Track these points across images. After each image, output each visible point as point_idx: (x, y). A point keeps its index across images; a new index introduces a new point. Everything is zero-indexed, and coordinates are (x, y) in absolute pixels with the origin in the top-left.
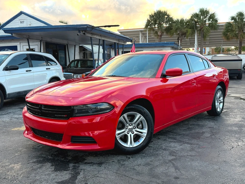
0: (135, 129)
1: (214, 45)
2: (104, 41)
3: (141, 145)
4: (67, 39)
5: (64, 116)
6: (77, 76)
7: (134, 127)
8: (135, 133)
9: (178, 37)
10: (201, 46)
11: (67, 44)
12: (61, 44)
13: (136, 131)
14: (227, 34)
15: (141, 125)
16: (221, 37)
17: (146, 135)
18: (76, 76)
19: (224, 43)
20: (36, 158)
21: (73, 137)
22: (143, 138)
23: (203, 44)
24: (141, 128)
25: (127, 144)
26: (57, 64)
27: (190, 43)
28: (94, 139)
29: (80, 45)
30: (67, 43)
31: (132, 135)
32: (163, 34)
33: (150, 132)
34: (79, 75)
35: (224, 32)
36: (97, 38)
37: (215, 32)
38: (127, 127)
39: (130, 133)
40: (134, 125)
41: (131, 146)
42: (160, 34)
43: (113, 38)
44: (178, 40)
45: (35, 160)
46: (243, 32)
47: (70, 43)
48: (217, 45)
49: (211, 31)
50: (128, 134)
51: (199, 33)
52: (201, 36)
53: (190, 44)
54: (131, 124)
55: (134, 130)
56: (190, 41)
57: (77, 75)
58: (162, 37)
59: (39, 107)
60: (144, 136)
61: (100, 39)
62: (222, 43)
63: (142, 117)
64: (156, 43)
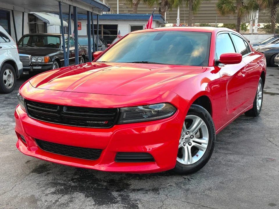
0: (193, 139)
1: (197, 21)
2: (75, 8)
3: (201, 161)
4: (13, 4)
5: (102, 122)
6: (37, 59)
7: (192, 136)
8: (193, 144)
9: (160, 8)
10: (189, 21)
11: (12, 11)
12: (3, 9)
13: (194, 141)
14: (223, 7)
15: (198, 134)
16: (215, 10)
17: (206, 146)
18: (35, 60)
19: (219, 18)
20: (53, 187)
21: (119, 153)
22: (203, 150)
23: (191, 19)
24: (199, 137)
25: (184, 160)
26: (10, 41)
27: (170, 17)
28: (152, 156)
29: (31, 13)
30: (13, 9)
31: (190, 147)
32: (139, 3)
33: (212, 142)
34: (39, 58)
35: (219, 4)
36: (67, 3)
37: (207, 3)
38: (183, 137)
39: (187, 145)
40: (191, 133)
41: (189, 163)
42: (136, 2)
43: (87, 4)
44: (159, 11)
45: (53, 190)
46: (242, 4)
47: (17, 8)
48: (201, 21)
49: (203, 2)
50: (185, 146)
51: (186, 4)
52: (190, 8)
53: (169, 19)
54: (188, 133)
55: (191, 141)
56: (170, 14)
57: (37, 57)
58: (139, 6)
59: (56, 109)
60: (204, 148)
61: (70, 6)
62: (217, 18)
63: (203, 122)
64: (125, 14)
